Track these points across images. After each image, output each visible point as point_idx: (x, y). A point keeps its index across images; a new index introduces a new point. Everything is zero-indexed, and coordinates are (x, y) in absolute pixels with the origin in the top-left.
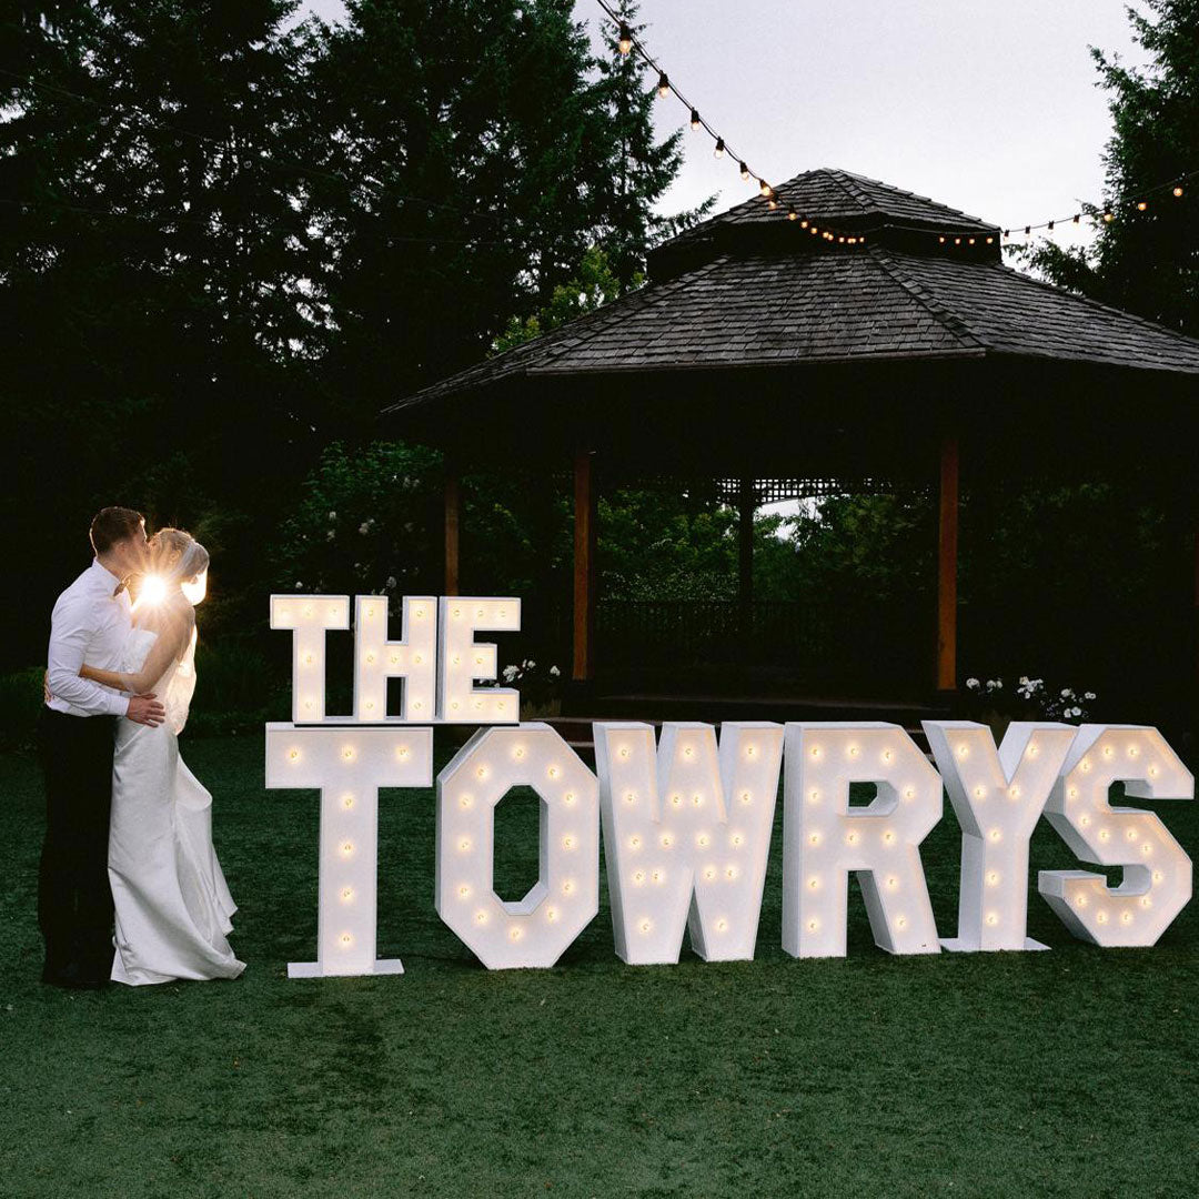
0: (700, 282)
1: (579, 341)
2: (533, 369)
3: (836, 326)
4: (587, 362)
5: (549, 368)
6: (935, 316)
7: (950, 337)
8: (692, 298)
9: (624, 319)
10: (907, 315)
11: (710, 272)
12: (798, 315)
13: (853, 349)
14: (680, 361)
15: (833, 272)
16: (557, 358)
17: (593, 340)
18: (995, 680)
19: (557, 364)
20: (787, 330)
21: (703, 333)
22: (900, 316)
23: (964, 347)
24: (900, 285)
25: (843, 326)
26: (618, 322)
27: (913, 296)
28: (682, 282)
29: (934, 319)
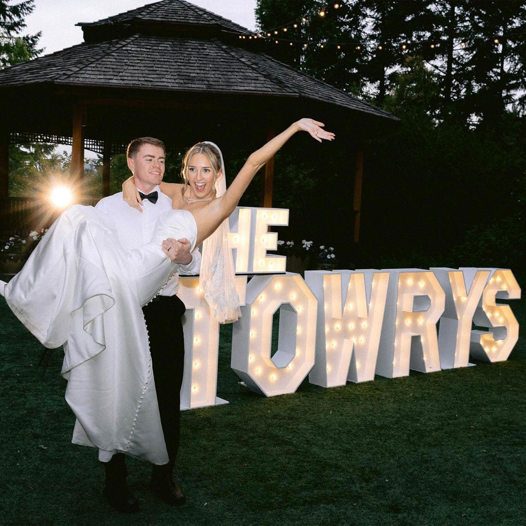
0: (129, 45)
1: (78, 69)
2: (58, 80)
3: (217, 76)
4: (87, 80)
5: (67, 81)
6: (265, 76)
7: (277, 87)
8: (129, 53)
9: (97, 60)
10: (250, 74)
11: (132, 41)
12: (193, 68)
13: (233, 88)
14: (142, 84)
15: (199, 49)
16: (69, 76)
17: (85, 69)
18: (290, 241)
19: (71, 79)
20: (192, 75)
21: (147, 72)
22: (247, 74)
23: (286, 92)
24: (238, 59)
25: (221, 76)
26: (94, 61)
27: (249, 66)
28: (120, 44)
29: (265, 77)
